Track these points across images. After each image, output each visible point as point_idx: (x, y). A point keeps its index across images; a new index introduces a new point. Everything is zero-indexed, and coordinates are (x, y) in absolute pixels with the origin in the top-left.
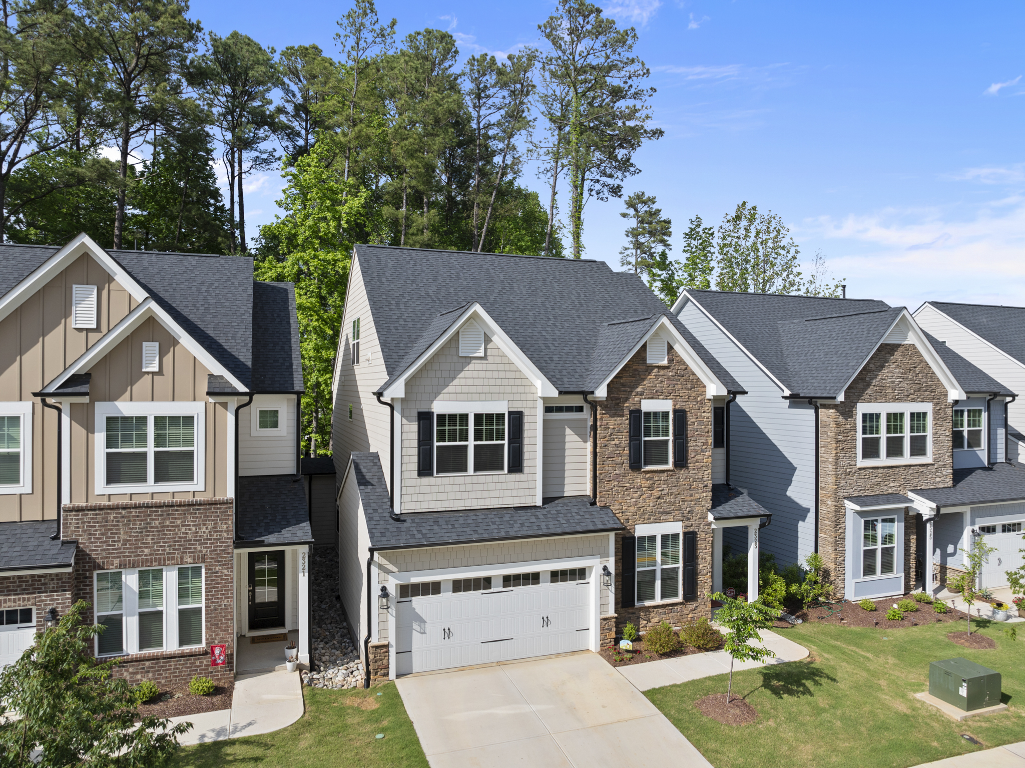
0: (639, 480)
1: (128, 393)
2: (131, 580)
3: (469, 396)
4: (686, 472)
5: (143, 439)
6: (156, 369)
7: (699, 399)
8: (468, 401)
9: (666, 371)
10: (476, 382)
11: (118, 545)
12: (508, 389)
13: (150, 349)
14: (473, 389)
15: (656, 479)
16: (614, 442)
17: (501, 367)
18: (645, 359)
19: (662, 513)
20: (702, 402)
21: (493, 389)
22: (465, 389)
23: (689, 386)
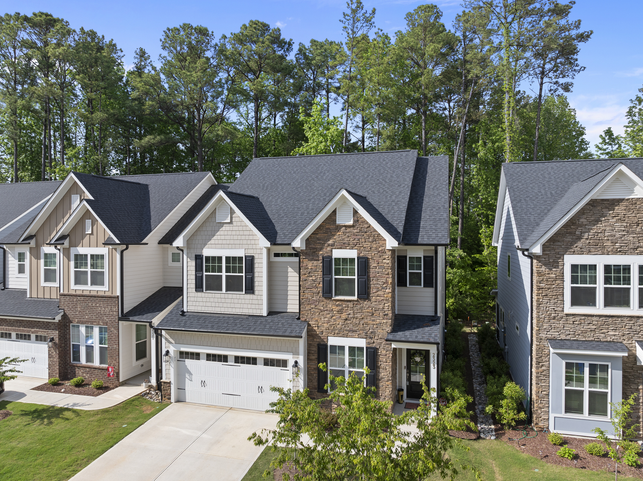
0: (330, 306)
1: (81, 244)
2: (83, 329)
3: (222, 246)
4: (369, 303)
5: (86, 265)
6: (90, 232)
7: (380, 249)
8: (222, 249)
9: (352, 229)
10: (227, 237)
11: (77, 313)
12: (245, 242)
13: (88, 222)
14: (224, 242)
15: (344, 306)
16: (311, 278)
17: (241, 228)
18: (335, 221)
19: (349, 331)
20: (384, 252)
21: (236, 242)
22: (220, 242)
23: (371, 239)
